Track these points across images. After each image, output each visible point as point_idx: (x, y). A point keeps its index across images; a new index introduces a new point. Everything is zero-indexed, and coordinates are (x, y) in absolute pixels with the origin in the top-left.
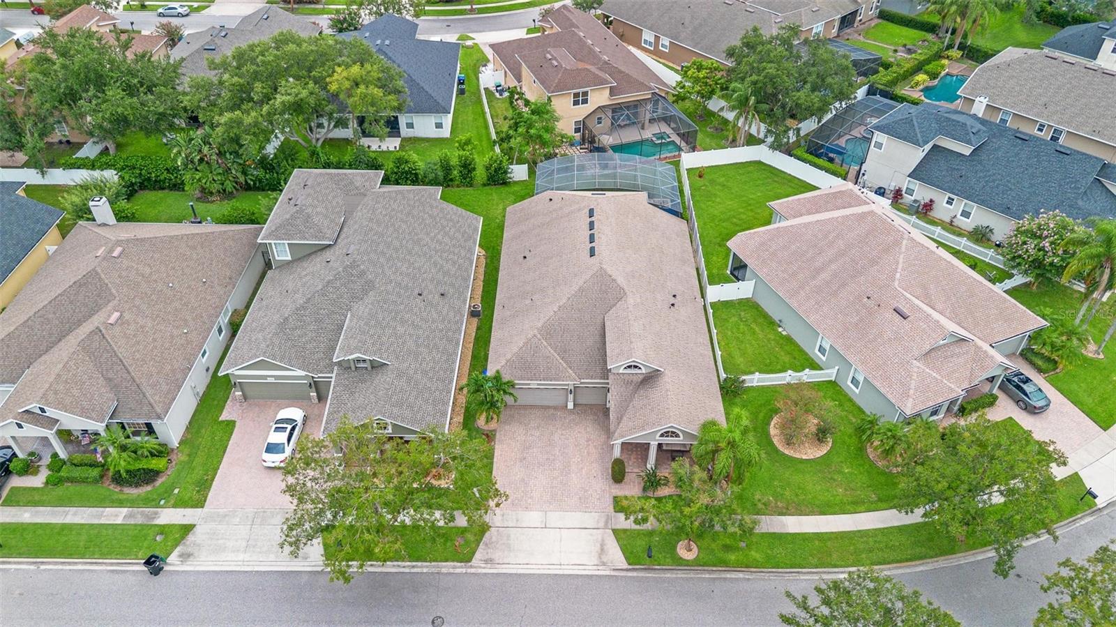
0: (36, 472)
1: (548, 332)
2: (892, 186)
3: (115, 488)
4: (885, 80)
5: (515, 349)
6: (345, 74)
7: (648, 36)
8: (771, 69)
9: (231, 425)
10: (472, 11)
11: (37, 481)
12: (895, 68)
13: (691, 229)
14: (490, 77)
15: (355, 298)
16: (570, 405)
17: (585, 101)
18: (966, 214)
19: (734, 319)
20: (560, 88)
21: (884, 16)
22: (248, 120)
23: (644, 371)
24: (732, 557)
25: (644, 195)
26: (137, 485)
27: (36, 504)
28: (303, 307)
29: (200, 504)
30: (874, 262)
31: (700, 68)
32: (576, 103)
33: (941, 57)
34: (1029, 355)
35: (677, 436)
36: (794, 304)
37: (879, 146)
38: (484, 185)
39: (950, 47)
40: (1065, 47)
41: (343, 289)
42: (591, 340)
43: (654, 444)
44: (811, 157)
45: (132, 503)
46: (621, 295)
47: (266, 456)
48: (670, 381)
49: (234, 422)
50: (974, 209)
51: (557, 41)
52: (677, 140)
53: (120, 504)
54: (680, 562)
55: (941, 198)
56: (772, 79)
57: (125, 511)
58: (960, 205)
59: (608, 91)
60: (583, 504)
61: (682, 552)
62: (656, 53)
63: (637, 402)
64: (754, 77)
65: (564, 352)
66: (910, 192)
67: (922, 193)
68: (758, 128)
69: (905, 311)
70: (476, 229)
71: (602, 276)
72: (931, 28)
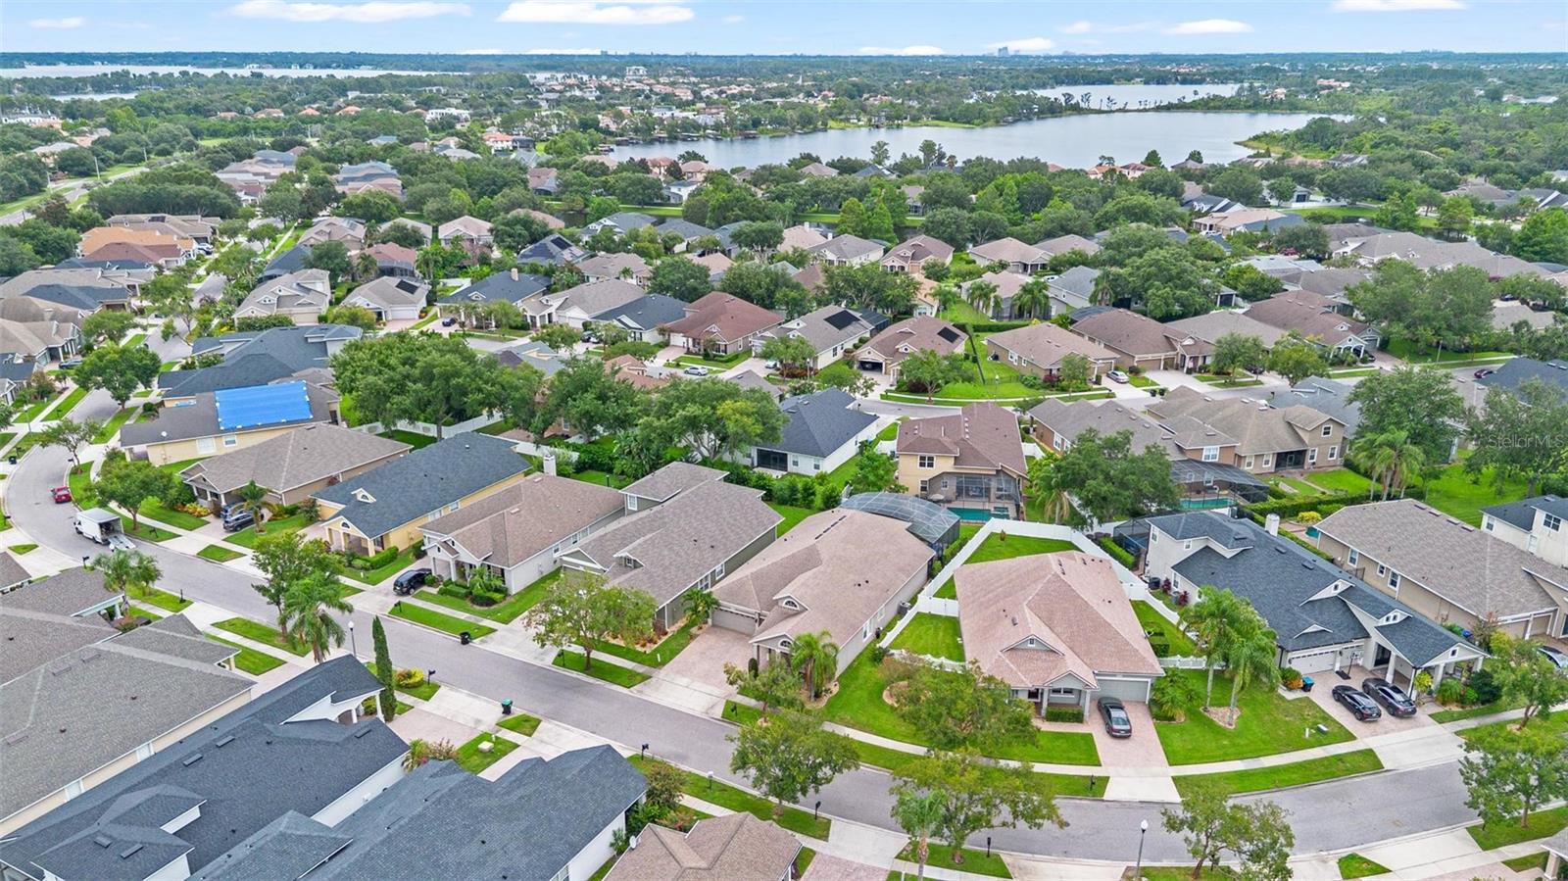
0: (436, 587)
1: (758, 576)
2: (1164, 578)
3: (470, 604)
5: (730, 582)
7: (1057, 439)
10: (930, 401)
11: (434, 591)
12: (1286, 500)
15: (651, 530)
17: (931, 465)
19: (930, 626)
20: (908, 449)
21: (1348, 464)
23: (798, 608)
25: (908, 523)
26: (481, 605)
27: (431, 601)
28: (618, 529)
29: (507, 622)
30: (1023, 588)
32: (922, 465)
34: (1151, 705)
41: (647, 524)
43: (778, 652)
44: (1113, 546)
45: (473, 613)
48: (809, 615)
53: (468, 611)
55: (1193, 591)
59: (953, 460)
63: (781, 623)
65: (760, 591)
66: (1175, 584)
67: (1182, 585)
69: (1017, 621)
70: (775, 523)
71: (812, 549)
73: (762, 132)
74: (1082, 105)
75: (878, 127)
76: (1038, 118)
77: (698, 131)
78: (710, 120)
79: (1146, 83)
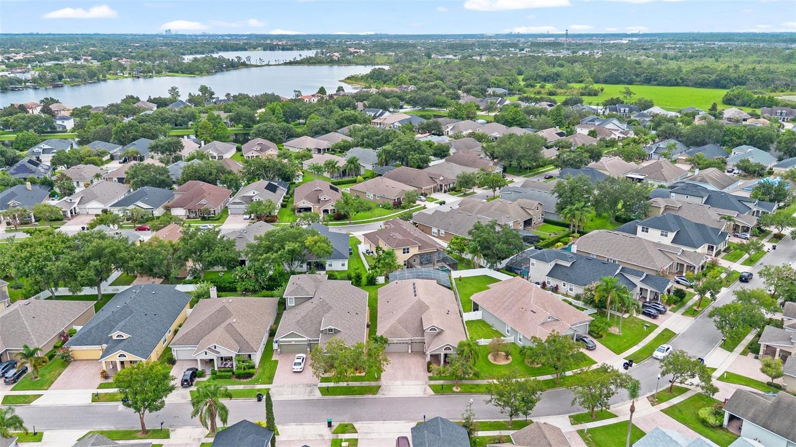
0: (204, 376)
1: (400, 321)
2: (541, 281)
3: (237, 380)
4: (542, 244)
5: (388, 328)
6: (312, 239)
7: (435, 230)
8: (485, 235)
9: (276, 362)
10: (350, 223)
11: (205, 379)
12: (547, 240)
13: (455, 294)
14: (363, 248)
15: (325, 312)
16: (410, 351)
17: (408, 252)
18: (571, 290)
19: (475, 326)
20: (398, 246)
21: (546, 221)
22: (273, 257)
23: (437, 331)
24: (473, 390)
25: (435, 281)
26: (246, 378)
28: (305, 316)
29: (271, 383)
30: (524, 296)
31: (457, 239)
32: (404, 253)
33: (569, 236)
34: (591, 333)
35: (451, 349)
36: (496, 315)
37: (533, 264)
38: (366, 285)
39: (573, 232)
40: (623, 231)
41: (320, 309)
42: (417, 324)
43: (442, 354)
44: (507, 272)
45: (245, 383)
46: (427, 308)
47: (294, 367)
48: (447, 332)
49: (278, 361)
50: (574, 287)
51: (394, 230)
52: (449, 268)
53: (241, 384)
54: (454, 392)
55: (560, 284)
56: (485, 239)
57: (242, 386)
58: (568, 286)
59: (418, 248)
60: (417, 378)
61: (454, 389)
62: (439, 237)
63: (435, 340)
64: (479, 239)
65: (406, 328)
66: (549, 283)
67: (553, 282)
68: (482, 261)
69: (535, 311)
70: (366, 296)
71: (419, 301)
72: (568, 226)
73: (65, 82)
74: (247, 62)
75: (138, 77)
76: (227, 70)
77: (21, 84)
78: (28, 76)
79: (264, 50)
